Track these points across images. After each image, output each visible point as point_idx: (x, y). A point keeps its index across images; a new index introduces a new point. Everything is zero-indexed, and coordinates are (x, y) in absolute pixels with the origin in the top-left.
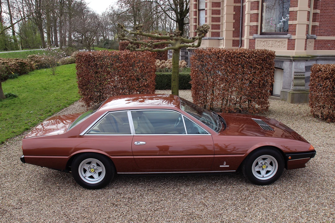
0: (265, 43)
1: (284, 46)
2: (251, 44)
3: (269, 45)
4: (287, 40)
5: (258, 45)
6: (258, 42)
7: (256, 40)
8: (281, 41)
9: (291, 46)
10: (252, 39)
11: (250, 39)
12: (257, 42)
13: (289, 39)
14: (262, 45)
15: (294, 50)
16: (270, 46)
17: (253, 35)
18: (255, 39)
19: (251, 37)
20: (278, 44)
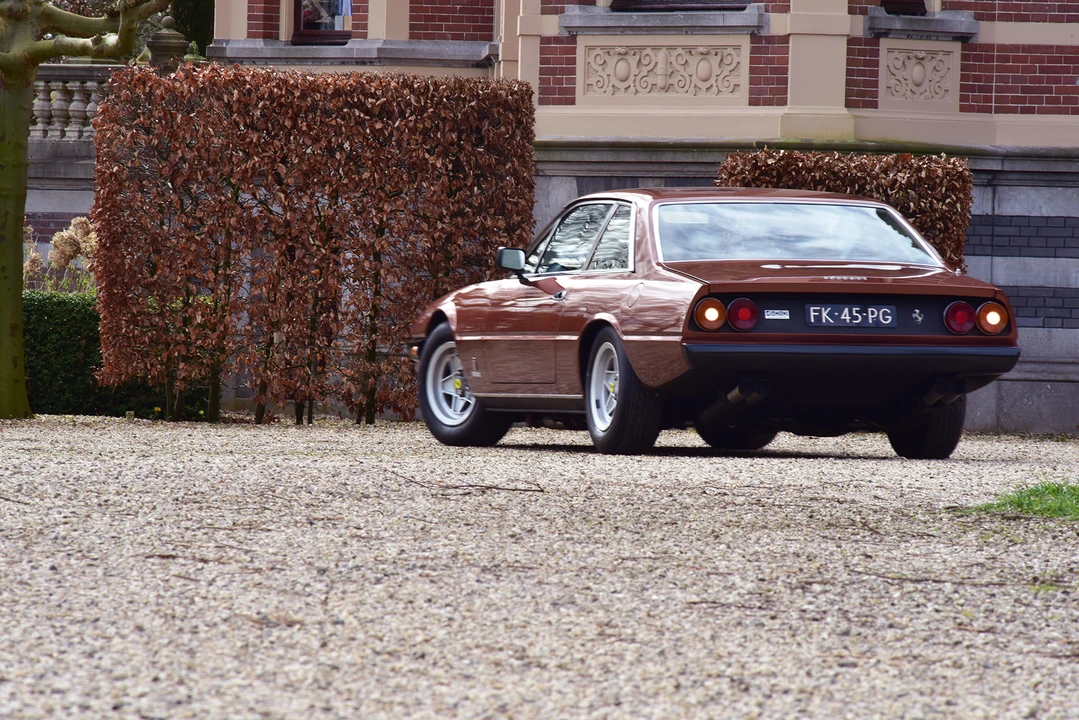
0: (633, 61)
1: (733, 80)
2: (553, 72)
3: (651, 80)
4: (745, 42)
5: (593, 80)
6: (591, 60)
7: (582, 42)
8: (716, 50)
9: (768, 81)
10: (557, 40)
11: (545, 40)
12: (587, 55)
13: (756, 36)
14: (614, 81)
15: (783, 102)
16: (660, 82)
17: (562, 11)
18: (573, 39)
19: (552, 26)
20: (703, 68)
